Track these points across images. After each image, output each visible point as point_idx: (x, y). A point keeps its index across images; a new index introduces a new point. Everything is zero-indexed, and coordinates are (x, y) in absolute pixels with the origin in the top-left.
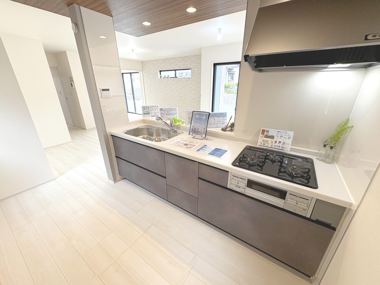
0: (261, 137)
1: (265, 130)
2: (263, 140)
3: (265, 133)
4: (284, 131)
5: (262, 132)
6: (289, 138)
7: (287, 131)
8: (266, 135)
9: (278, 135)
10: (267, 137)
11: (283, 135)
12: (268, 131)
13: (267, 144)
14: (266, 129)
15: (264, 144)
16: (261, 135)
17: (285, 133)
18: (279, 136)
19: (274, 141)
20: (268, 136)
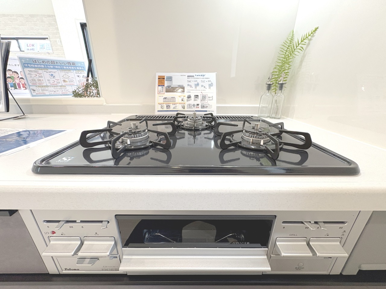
0: (159, 93)
1: (164, 76)
2: (165, 98)
3: (166, 84)
4: (200, 74)
5: (159, 81)
6: (211, 85)
7: (204, 74)
8: (169, 87)
9: (190, 83)
10: (170, 89)
11: (199, 81)
12: (170, 79)
13: (174, 106)
14: (166, 75)
15: (168, 107)
16: (158, 89)
17: (202, 77)
18: (193, 84)
19: (186, 96)
20: (172, 88)
